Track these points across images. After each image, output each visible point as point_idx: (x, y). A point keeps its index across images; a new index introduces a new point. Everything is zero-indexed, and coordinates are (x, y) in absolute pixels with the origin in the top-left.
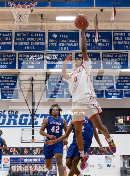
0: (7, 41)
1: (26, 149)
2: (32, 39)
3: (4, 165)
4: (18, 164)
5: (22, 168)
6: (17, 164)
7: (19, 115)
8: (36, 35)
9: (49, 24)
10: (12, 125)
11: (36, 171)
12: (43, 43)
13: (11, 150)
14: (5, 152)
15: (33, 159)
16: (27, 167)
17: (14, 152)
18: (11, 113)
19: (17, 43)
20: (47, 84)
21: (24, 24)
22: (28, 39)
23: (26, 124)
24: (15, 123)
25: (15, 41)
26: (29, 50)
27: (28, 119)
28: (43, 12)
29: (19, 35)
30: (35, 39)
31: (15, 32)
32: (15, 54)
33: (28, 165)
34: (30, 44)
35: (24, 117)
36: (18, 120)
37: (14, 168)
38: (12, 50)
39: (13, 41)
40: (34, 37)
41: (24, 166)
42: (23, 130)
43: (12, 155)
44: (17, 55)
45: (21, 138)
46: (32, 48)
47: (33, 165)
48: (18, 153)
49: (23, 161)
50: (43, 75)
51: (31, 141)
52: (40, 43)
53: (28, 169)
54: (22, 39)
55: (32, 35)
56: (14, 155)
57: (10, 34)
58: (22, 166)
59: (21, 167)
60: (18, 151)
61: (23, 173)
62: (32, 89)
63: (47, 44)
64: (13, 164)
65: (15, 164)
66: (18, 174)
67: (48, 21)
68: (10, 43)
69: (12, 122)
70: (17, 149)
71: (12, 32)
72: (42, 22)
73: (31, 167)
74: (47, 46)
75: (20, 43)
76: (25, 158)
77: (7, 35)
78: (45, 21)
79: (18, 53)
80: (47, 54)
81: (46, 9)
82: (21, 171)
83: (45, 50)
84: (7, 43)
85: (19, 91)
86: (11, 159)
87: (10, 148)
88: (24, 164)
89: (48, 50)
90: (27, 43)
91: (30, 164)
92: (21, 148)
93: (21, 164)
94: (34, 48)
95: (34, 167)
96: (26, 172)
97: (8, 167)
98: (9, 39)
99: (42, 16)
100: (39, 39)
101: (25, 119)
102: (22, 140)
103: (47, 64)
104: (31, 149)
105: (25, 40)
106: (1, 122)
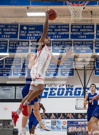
0: (65, 31)
1: (79, 114)
2: (84, 30)
3: (62, 127)
4: (74, 126)
5: (77, 129)
6: (72, 126)
7: (74, 88)
8: (87, 27)
9: (96, 18)
10: (69, 95)
11: (87, 131)
12: (92, 33)
13: (68, 115)
14: (63, 117)
15: (85, 122)
16: (80, 128)
17: (70, 116)
18: (68, 87)
19: (73, 33)
20: (95, 64)
21: (78, 18)
22: (81, 30)
23: (80, 95)
24: (71, 94)
25: (71, 31)
26: (82, 38)
27: (81, 91)
28: (92, 9)
29: (74, 27)
30: (86, 30)
31: (71, 25)
32: (71, 41)
33: (81, 127)
34: (83, 33)
35: (78, 90)
36: (73, 92)
37: (71, 129)
38: (69, 38)
39: (70, 31)
40: (85, 28)
41: (78, 127)
42: (77, 100)
43: (69, 119)
44: (73, 42)
45: (76, 106)
46: (84, 37)
47: (85, 126)
48: (73, 117)
49: (77, 123)
50: (93, 57)
51: (83, 108)
52: (90, 33)
53: (81, 130)
54: (76, 30)
55: (84, 27)
56: (70, 119)
57: (68, 26)
58: (77, 127)
59: (75, 128)
60: (73, 116)
61: (77, 133)
62: (84, 68)
63: (95, 34)
64: (69, 126)
65: (71, 126)
66: (73, 133)
67: (96, 16)
68: (67, 33)
69: (69, 93)
70: (73, 114)
71: (69, 25)
72: (92, 17)
73: (83, 128)
74: (95, 36)
75: (75, 33)
76: (79, 121)
77: (65, 27)
78: (94, 16)
79: (73, 40)
80: (96, 41)
81: (95, 7)
82: (76, 131)
83: (94, 38)
84: (65, 33)
85: (75, 70)
86: (68, 122)
87: (67, 114)
88: (78, 126)
89: (96, 38)
90: (80, 33)
91: (83, 126)
92: (76, 114)
93: (76, 126)
94: (85, 37)
95: (86, 129)
96: (80, 132)
97: (66, 128)
98: (66, 30)
99: (92, 12)
100: (90, 30)
101: (78, 92)
102: (76, 107)
103: (96, 49)
104: (83, 114)
105: (79, 31)
106: (60, 93)
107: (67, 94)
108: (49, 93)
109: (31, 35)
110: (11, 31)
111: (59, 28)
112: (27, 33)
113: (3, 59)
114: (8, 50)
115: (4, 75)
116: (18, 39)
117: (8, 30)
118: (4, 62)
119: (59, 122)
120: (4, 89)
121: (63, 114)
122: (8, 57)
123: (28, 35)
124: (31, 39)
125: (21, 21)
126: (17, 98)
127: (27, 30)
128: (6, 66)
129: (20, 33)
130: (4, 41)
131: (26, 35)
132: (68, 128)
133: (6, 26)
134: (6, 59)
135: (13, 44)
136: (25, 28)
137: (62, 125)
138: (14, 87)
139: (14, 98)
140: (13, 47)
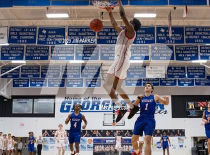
0: (90, 35)
1: (107, 131)
2: (113, 34)
3: (88, 145)
5: (104, 149)
7: (101, 101)
10: (95, 110)
14: (89, 134)
17: (97, 134)
18: (94, 99)
19: (100, 37)
22: (110, 34)
25: (98, 35)
26: (111, 43)
30: (116, 34)
33: (109, 146)
34: (111, 37)
35: (106, 103)
37: (97, 148)
39: (96, 35)
40: (115, 32)
42: (105, 114)
45: (103, 121)
46: (113, 41)
48: (100, 135)
49: (105, 142)
51: (112, 124)
53: (109, 149)
54: (104, 34)
55: (113, 30)
56: (97, 137)
65: (98, 144)
68: (93, 37)
69: (95, 107)
73: (112, 147)
75: (102, 38)
76: (107, 139)
81: (125, 7)
82: (104, 151)
84: (90, 37)
85: (102, 80)
86: (94, 140)
87: (93, 130)
88: (106, 145)
90: (108, 38)
92: (104, 130)
97: (92, 148)
98: (92, 34)
102: (104, 123)
104: (112, 131)
105: (107, 35)
106: (85, 107)
107: (93, 108)
108: (72, 107)
109: (51, 39)
110: (28, 36)
111: (84, 32)
112: (47, 37)
113: (19, 68)
114: (24, 57)
115: (20, 86)
116: (36, 44)
117: (24, 34)
118: (20, 70)
119: (84, 141)
120: (20, 102)
121: (88, 130)
122: (25, 65)
123: (48, 40)
124: (51, 44)
125: (40, 23)
126: (35, 113)
127: (47, 34)
128: (23, 76)
129: (39, 37)
130: (21, 47)
131: (46, 39)
132: (94, 147)
133: (23, 29)
134: (22, 67)
135: (31, 50)
136: (44, 32)
137: (88, 144)
138: (31, 100)
139: (31, 112)
140: (31, 54)
